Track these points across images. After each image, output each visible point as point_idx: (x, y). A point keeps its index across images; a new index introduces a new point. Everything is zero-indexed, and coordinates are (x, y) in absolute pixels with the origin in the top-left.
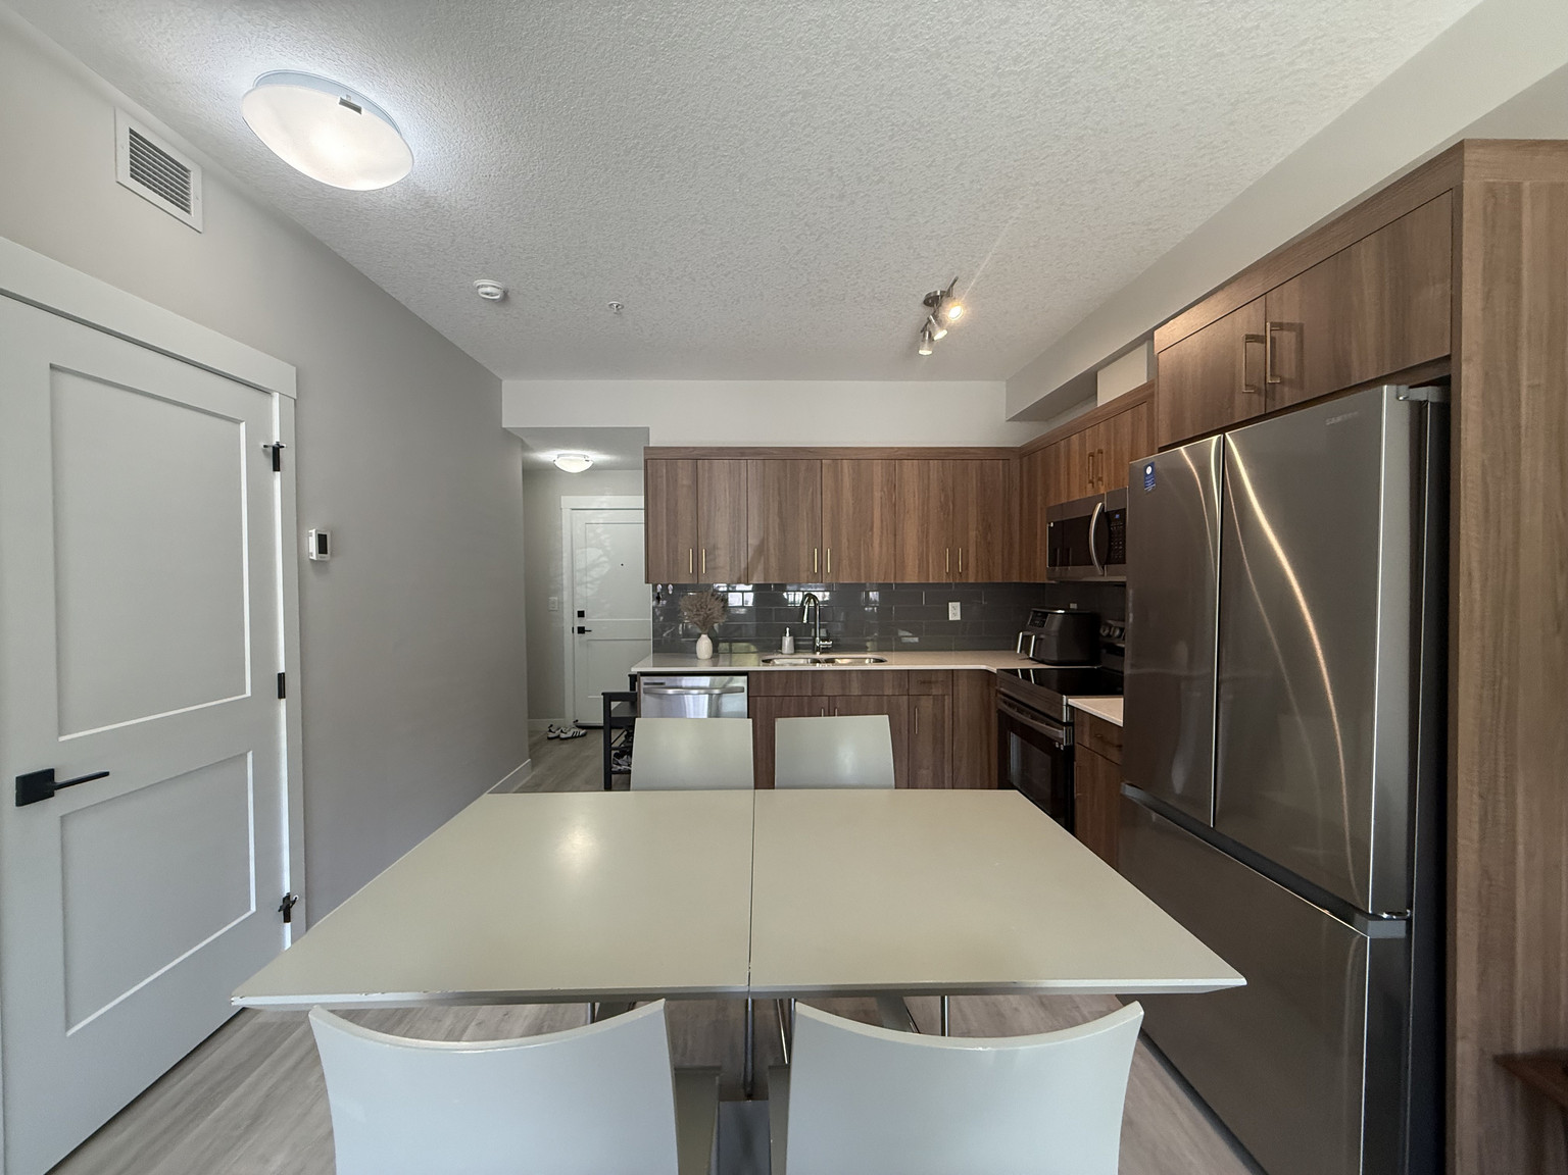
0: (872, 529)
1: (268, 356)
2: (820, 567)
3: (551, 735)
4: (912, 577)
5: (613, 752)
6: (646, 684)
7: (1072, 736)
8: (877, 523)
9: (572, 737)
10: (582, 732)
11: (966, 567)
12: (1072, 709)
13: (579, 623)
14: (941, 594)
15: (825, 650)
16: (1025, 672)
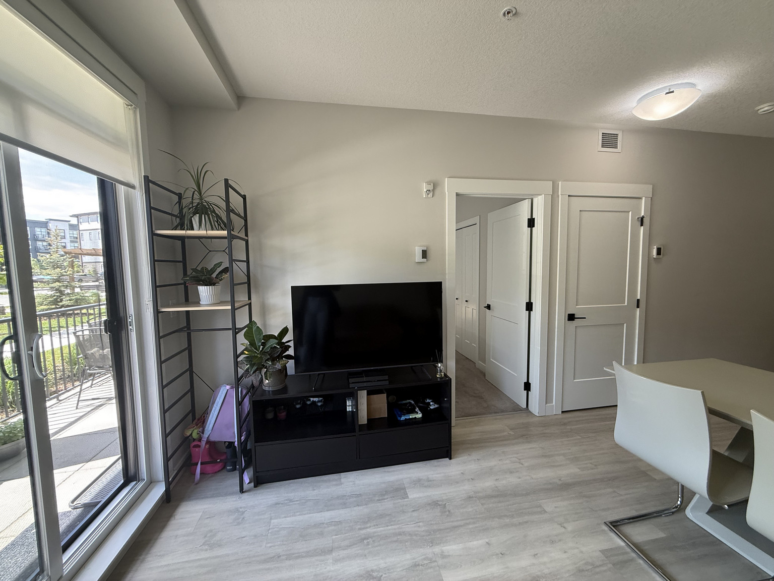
1: (631, 185)
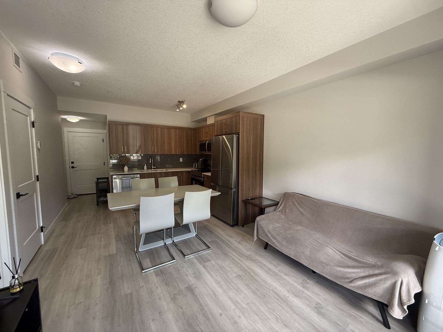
0: (165, 143)
2: (154, 151)
4: (173, 153)
6: (114, 177)
7: (204, 179)
8: (166, 142)
9: (73, 198)
10: (76, 196)
11: (184, 151)
12: (204, 175)
13: (72, 165)
14: (178, 156)
15: (154, 169)
16: (195, 170)
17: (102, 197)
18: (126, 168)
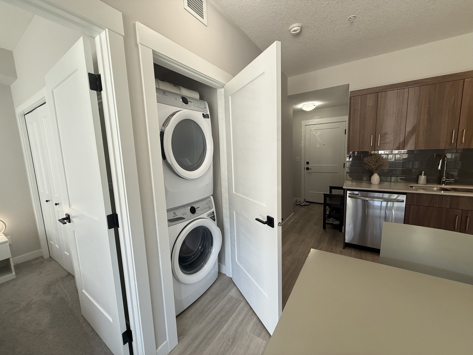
3: (297, 204)
5: (327, 216)
6: (349, 194)
9: (304, 205)
10: (308, 204)
13: (307, 166)
15: (447, 184)
17: (332, 218)
18: (376, 178)
